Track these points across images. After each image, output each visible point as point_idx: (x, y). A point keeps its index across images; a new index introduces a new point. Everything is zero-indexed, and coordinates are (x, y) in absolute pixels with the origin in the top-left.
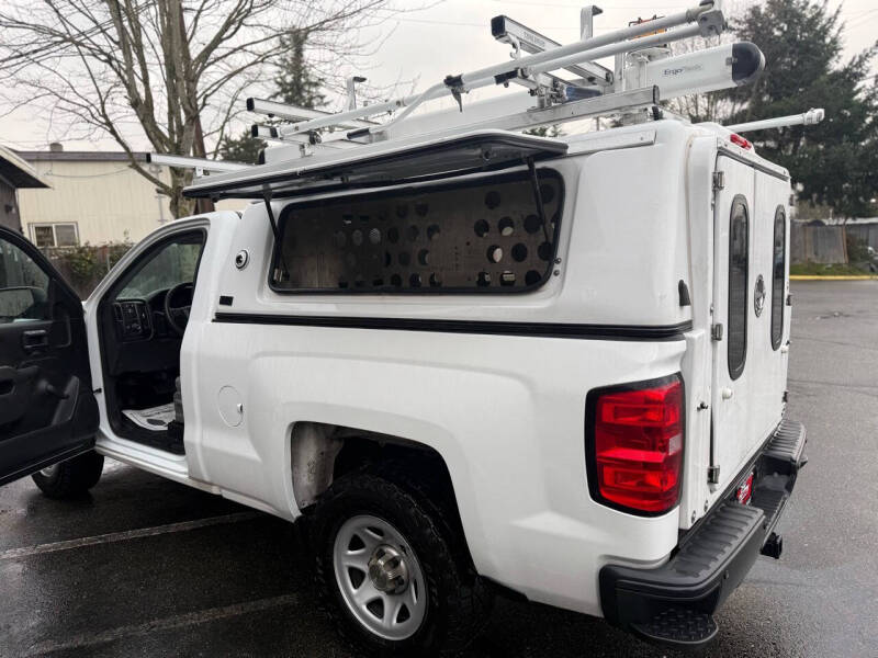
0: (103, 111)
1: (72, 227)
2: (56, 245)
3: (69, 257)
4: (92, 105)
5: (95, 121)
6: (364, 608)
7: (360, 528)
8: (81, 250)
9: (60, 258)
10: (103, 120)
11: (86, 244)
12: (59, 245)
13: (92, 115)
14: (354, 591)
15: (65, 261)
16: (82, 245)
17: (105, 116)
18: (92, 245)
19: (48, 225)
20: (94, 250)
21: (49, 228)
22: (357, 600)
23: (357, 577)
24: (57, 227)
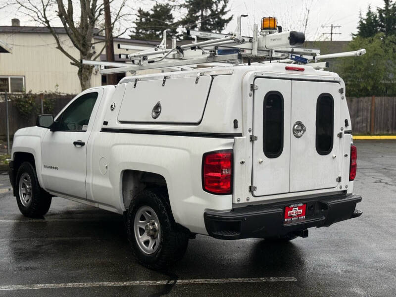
0: (45, 14)
1: (21, 79)
2: (10, 92)
3: (18, 100)
4: (39, 11)
5: (39, 20)
6: (143, 243)
7: (144, 212)
8: (26, 96)
9: (12, 101)
10: (44, 20)
11: (30, 92)
12: (12, 91)
13: (38, 17)
14: (140, 237)
15: (15, 102)
16: (27, 92)
17: (45, 18)
18: (33, 93)
19: (6, 77)
20: (35, 96)
21: (7, 79)
22: (141, 240)
23: (142, 231)
24: (11, 79)
